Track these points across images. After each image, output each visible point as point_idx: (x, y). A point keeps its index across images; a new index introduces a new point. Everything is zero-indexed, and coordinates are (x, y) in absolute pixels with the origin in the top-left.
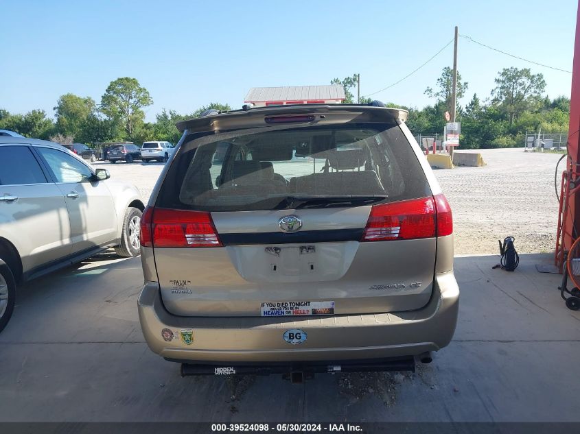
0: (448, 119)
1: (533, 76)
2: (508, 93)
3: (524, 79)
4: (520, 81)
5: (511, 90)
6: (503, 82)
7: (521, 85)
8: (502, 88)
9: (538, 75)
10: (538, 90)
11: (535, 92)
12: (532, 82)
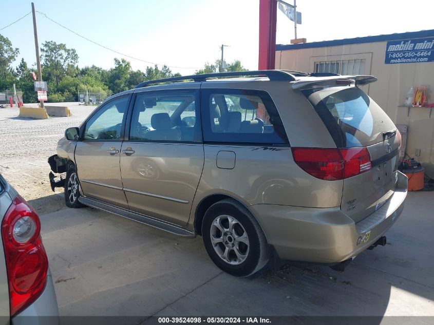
0: (36, 79)
1: (69, 50)
2: (52, 60)
3: (62, 52)
4: (60, 52)
5: (53, 58)
6: (47, 51)
7: (60, 55)
8: (46, 56)
9: (72, 50)
10: (73, 61)
11: (72, 62)
12: (69, 54)
